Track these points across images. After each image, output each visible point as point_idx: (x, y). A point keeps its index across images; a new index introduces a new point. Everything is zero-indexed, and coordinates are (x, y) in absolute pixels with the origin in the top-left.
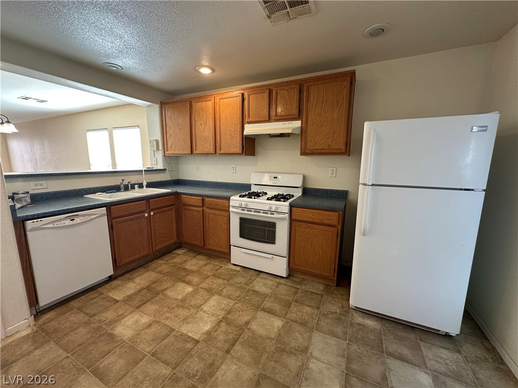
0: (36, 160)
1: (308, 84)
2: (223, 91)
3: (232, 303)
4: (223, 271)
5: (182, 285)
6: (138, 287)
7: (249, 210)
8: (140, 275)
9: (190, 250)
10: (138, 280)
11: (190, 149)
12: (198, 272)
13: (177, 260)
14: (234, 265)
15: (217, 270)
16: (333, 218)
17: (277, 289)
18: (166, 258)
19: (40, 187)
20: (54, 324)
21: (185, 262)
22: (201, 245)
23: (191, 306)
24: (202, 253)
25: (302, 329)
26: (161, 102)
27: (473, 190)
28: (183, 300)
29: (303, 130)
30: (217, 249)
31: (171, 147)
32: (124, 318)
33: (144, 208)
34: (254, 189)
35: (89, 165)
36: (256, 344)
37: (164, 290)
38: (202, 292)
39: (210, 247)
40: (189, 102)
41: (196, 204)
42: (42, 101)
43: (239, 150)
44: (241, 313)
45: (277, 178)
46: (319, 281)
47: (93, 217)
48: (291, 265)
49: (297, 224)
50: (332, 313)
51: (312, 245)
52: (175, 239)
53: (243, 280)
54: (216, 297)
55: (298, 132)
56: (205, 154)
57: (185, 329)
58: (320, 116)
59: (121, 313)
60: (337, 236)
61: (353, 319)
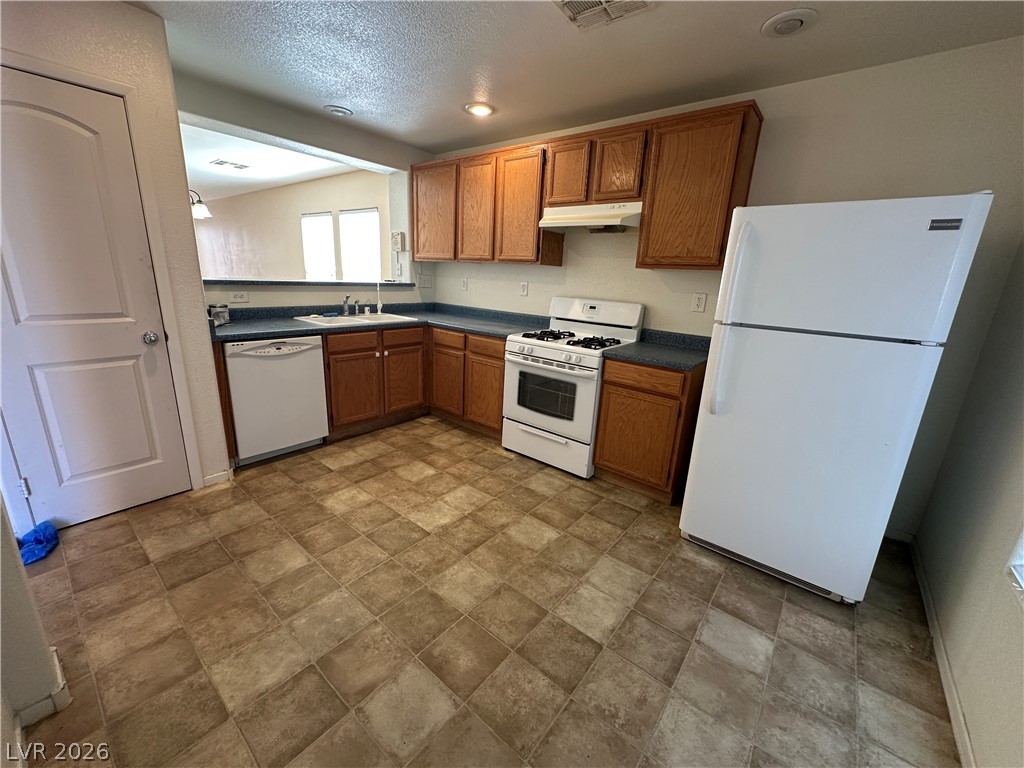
0: (232, 262)
1: (661, 131)
2: (511, 145)
3: (489, 498)
4: (487, 456)
5: (422, 465)
6: (361, 459)
7: (536, 359)
8: (364, 444)
9: (443, 421)
10: (360, 450)
11: (452, 251)
12: (449, 452)
13: (420, 431)
14: (507, 450)
15: (477, 453)
16: (673, 382)
17: (565, 493)
18: (405, 426)
19: (239, 300)
20: (254, 483)
21: (432, 435)
22: (459, 412)
23: (429, 492)
24: (461, 426)
25: (586, 549)
26: (412, 167)
27: (919, 343)
28: (419, 484)
29: (644, 219)
30: (482, 421)
31: (424, 246)
32: (337, 490)
33: (375, 343)
34: (555, 326)
35: (304, 272)
36: (509, 554)
37: (395, 467)
38: (448, 478)
39: (472, 417)
40: (455, 167)
41: (454, 345)
42: (242, 167)
43: (530, 254)
44: (498, 513)
45: (594, 308)
46: (643, 492)
47: (305, 347)
48: (597, 459)
49: (612, 389)
50: (646, 538)
51: (634, 428)
52: (420, 397)
53: (515, 473)
54: (466, 488)
55: (636, 223)
56: (476, 260)
57: (413, 517)
58: (677, 193)
59: (334, 485)
60: (679, 416)
61: (678, 552)
